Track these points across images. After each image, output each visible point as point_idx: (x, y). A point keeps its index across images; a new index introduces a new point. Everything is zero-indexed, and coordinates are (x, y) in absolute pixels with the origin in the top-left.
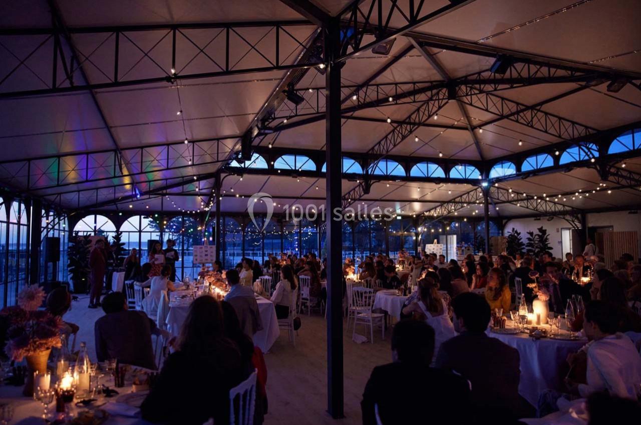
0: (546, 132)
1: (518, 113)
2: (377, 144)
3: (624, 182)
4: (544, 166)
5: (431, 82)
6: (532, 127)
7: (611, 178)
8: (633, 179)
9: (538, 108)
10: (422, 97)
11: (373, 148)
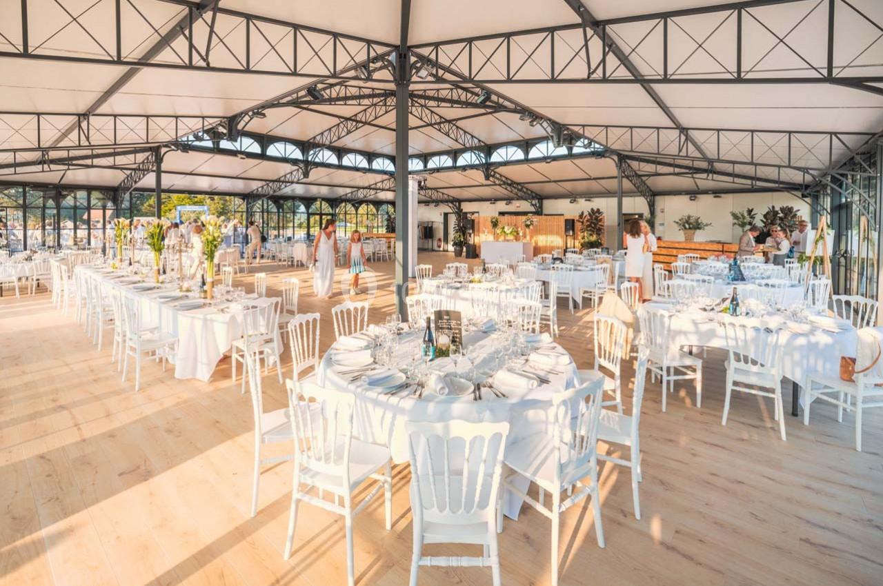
0: (457, 141)
1: (439, 124)
2: (319, 134)
3: (497, 182)
4: (445, 165)
5: (385, 90)
6: (448, 136)
7: (491, 179)
8: (502, 181)
9: (454, 122)
10: (366, 102)
11: (315, 138)
